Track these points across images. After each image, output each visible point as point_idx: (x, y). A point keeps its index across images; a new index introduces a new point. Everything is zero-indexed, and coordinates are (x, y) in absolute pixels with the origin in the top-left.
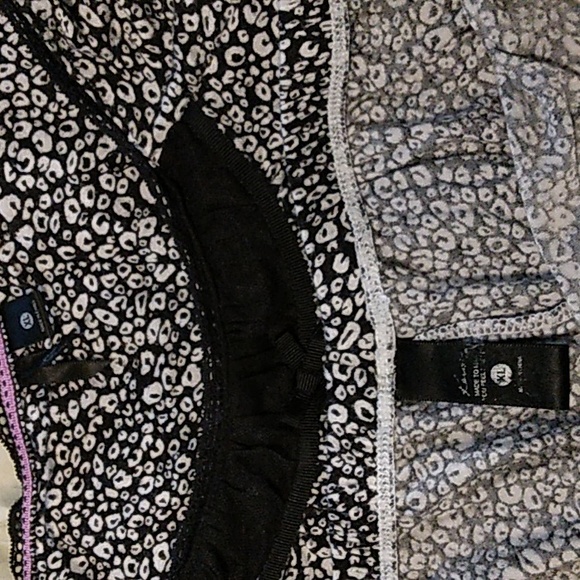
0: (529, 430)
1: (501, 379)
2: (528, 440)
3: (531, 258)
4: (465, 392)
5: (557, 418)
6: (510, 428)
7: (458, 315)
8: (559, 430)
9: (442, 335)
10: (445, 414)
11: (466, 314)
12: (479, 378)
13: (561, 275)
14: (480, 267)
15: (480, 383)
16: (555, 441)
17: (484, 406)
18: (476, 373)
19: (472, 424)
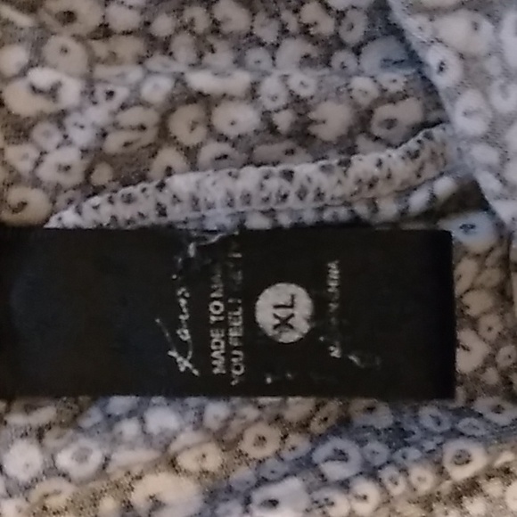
0: (341, 456)
1: (285, 323)
2: (345, 485)
3: (345, 23)
4: (184, 364)
5: (397, 423)
6: (287, 455)
7: (169, 156)
8: (413, 453)
9: (124, 212)
10: (129, 428)
11: (191, 154)
12: (224, 325)
13: (440, 41)
14: (225, 37)
15: (226, 338)
16: (409, 483)
17: (236, 400)
18: (216, 309)
19: (197, 453)
